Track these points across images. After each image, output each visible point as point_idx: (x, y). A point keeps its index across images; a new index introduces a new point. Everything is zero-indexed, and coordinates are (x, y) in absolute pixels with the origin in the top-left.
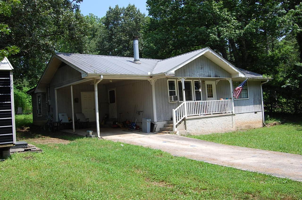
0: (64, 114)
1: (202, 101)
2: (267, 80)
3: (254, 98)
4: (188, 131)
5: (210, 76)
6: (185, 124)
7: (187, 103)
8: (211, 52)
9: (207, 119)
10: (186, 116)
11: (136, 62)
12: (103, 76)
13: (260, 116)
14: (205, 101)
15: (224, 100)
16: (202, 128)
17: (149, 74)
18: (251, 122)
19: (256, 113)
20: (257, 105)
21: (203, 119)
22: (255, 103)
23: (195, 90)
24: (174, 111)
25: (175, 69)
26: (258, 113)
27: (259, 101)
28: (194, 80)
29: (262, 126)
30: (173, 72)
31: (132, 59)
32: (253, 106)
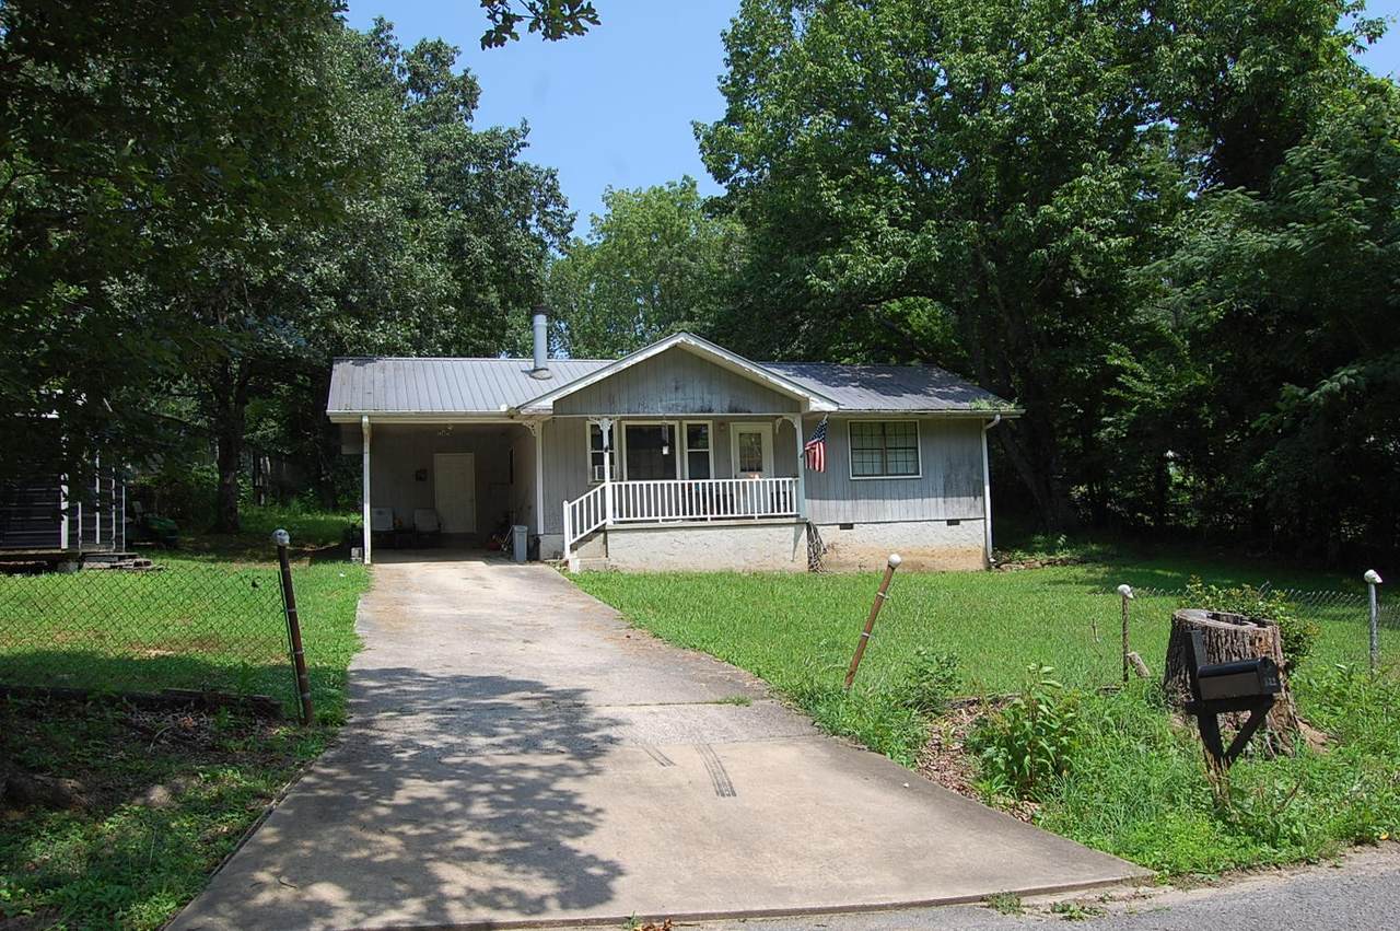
0: (383, 510)
1: (714, 481)
2: (995, 415)
3: (949, 476)
4: (613, 562)
5: (710, 411)
6: (605, 542)
7: (614, 486)
8: (693, 343)
9: (687, 533)
10: (609, 522)
11: (534, 374)
12: (369, 417)
13: (976, 531)
14: (728, 481)
15: (761, 480)
16: (667, 557)
17: (504, 408)
18: (929, 551)
19: (951, 522)
20: (959, 496)
21: (672, 533)
22: (950, 490)
23: (686, 450)
24: (567, 507)
25: (556, 397)
26: (962, 522)
27: (971, 486)
28: (685, 423)
29: (982, 567)
30: (548, 403)
31: (528, 364)
32: (940, 500)
